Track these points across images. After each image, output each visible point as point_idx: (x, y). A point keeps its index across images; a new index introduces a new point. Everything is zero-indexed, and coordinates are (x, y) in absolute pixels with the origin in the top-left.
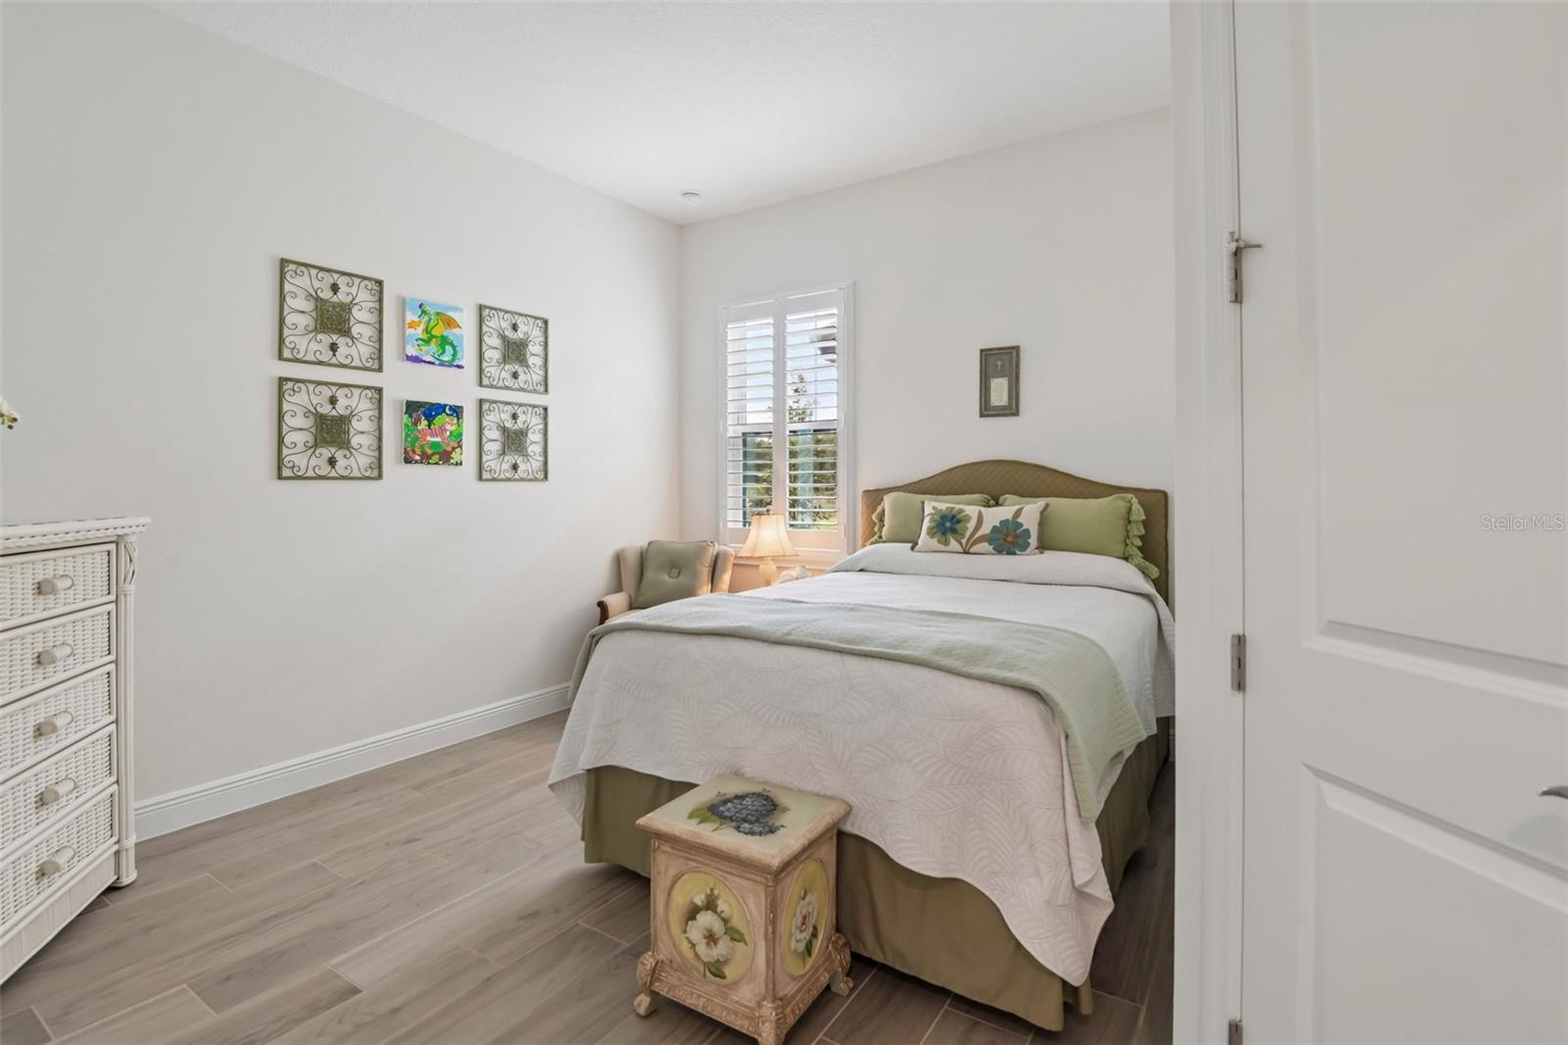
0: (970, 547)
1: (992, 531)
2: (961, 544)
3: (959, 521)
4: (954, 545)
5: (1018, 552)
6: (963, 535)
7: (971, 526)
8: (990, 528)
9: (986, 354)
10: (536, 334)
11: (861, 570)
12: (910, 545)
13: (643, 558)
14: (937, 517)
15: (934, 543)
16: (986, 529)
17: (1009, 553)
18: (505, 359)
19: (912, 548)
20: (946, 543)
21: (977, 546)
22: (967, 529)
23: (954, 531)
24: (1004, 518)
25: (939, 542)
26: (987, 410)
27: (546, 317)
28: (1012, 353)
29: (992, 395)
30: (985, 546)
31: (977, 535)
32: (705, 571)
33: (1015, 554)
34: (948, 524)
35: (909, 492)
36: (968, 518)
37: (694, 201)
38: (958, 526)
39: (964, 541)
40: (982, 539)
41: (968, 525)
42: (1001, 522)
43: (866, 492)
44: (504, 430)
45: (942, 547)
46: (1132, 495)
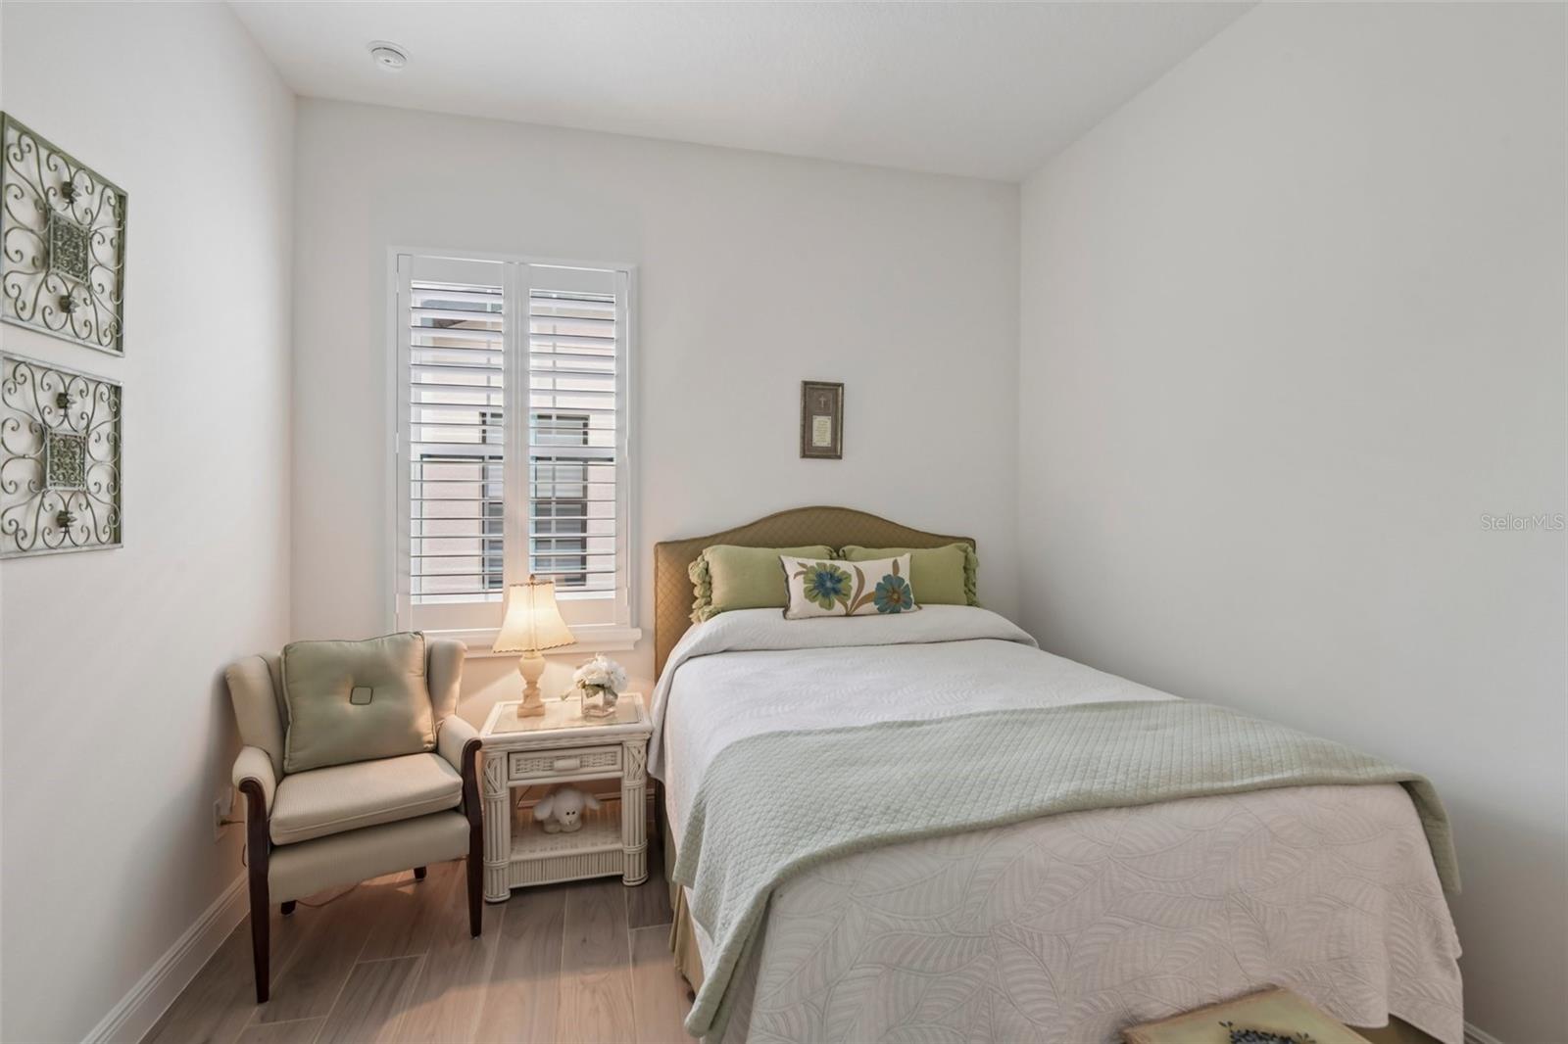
0: (856, 608)
1: (877, 589)
2: (846, 606)
3: (839, 581)
4: (839, 608)
5: (902, 610)
6: (847, 595)
7: (854, 583)
8: (875, 586)
9: (809, 387)
10: (106, 220)
11: (725, 651)
12: (782, 610)
13: (280, 676)
14: (812, 576)
15: (815, 607)
16: (870, 587)
17: (892, 612)
18: (45, 260)
19: (785, 613)
20: (830, 606)
21: (866, 605)
22: (851, 588)
23: (836, 592)
24: (886, 574)
25: (822, 606)
26: (808, 451)
27: (123, 186)
28: (835, 389)
29: (815, 433)
30: (871, 607)
31: (863, 594)
32: (414, 679)
33: (898, 612)
34: (829, 584)
35: (728, 544)
36: (847, 576)
37: (391, 68)
38: (840, 586)
39: (849, 603)
40: (867, 599)
41: (851, 584)
42: (884, 578)
43: (663, 545)
44: (41, 432)
45: (824, 611)
46: (967, 545)
